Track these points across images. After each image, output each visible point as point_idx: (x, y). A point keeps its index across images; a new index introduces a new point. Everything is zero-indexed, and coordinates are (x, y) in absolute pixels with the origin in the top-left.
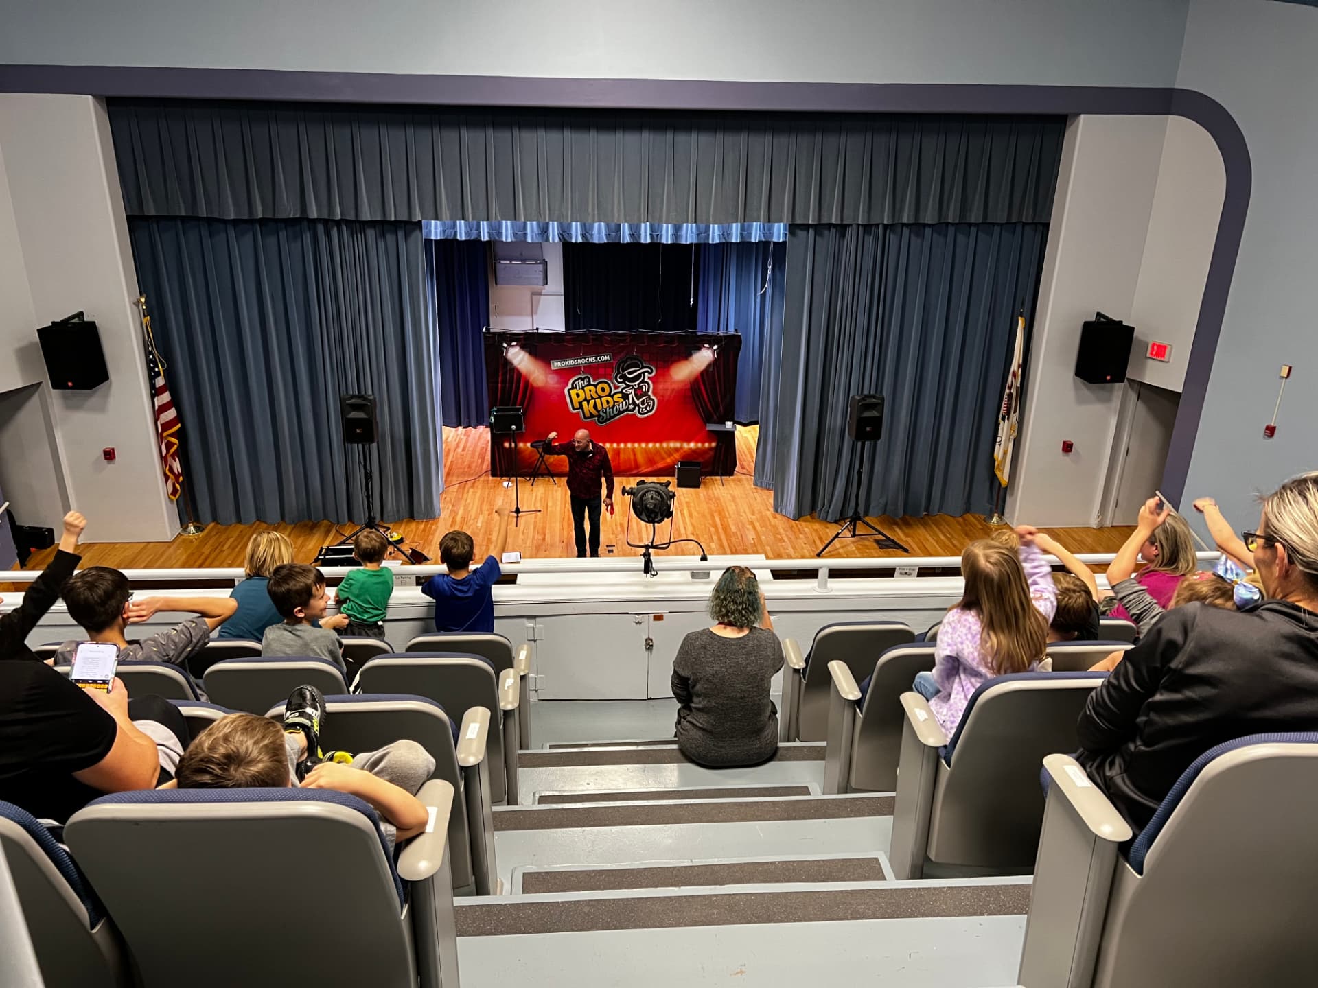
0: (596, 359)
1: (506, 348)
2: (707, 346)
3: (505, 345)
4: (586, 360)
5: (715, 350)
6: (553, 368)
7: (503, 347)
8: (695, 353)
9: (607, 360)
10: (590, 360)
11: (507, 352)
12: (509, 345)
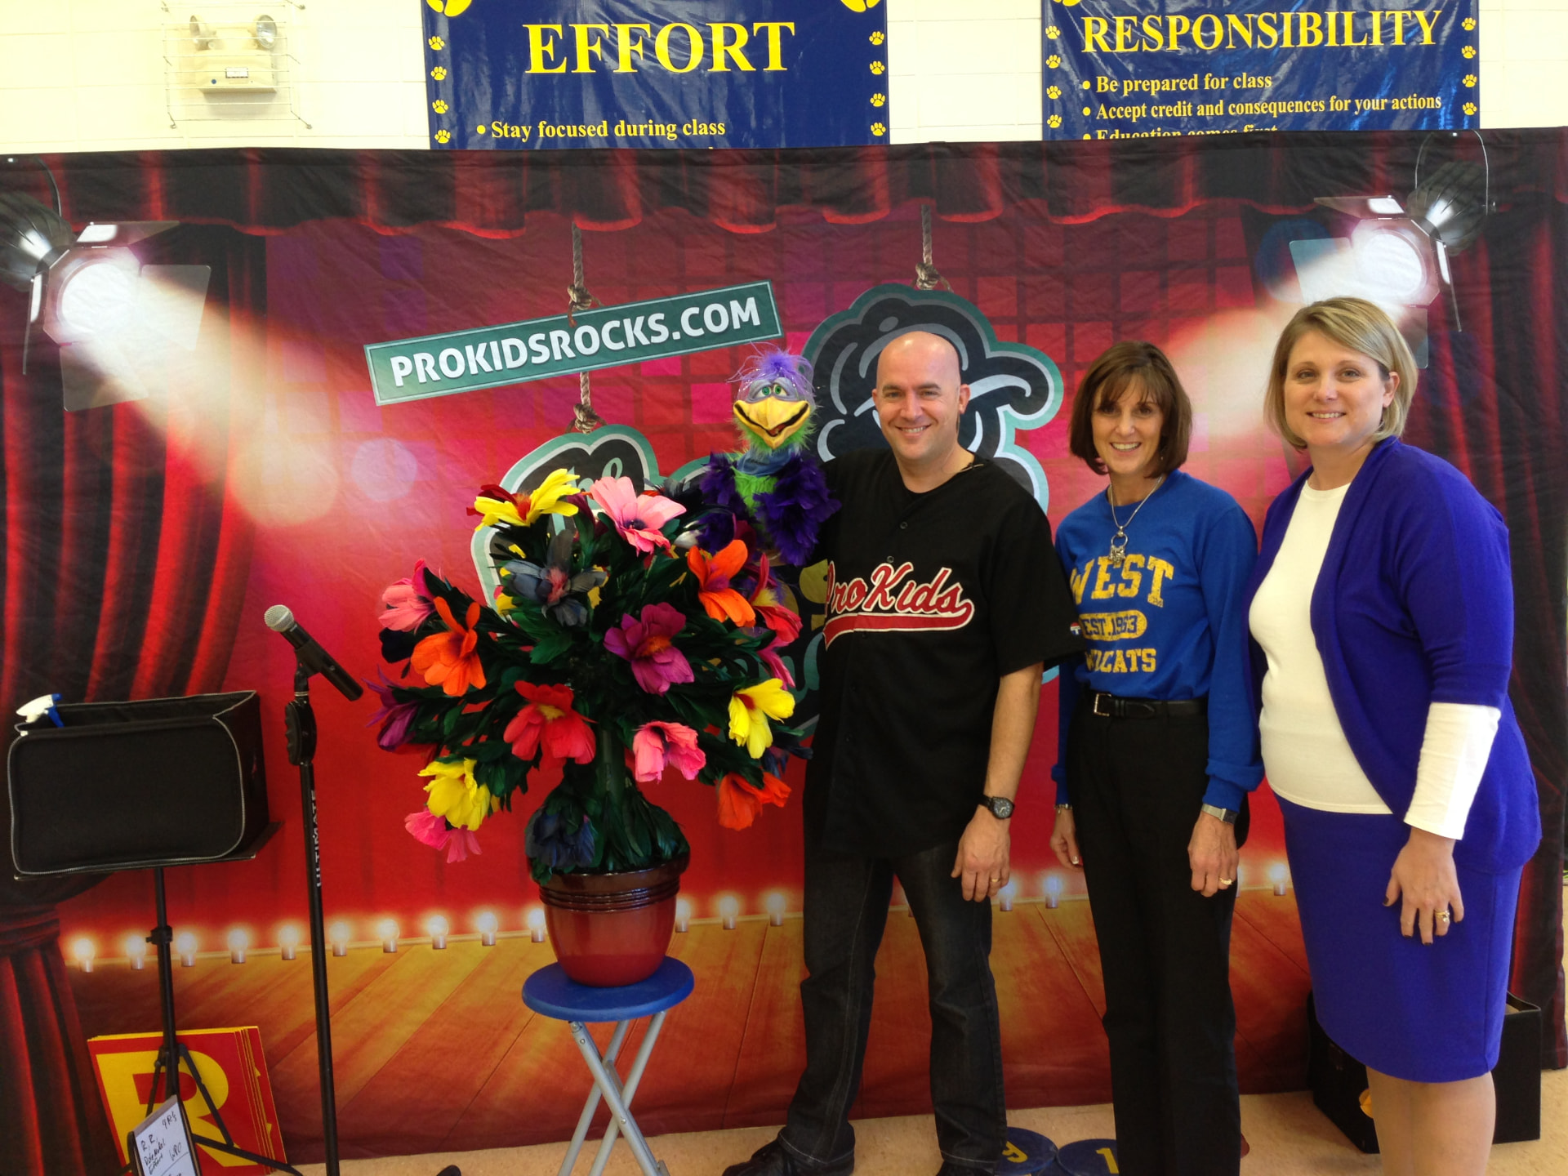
0: (673, 323)
1: (42, 266)
2: (1385, 205)
3: (35, 245)
4: (601, 337)
5: (1436, 233)
6: (381, 400)
7: (28, 259)
8: (1310, 257)
9: (747, 326)
10: (634, 332)
11: (50, 295)
12: (67, 245)
